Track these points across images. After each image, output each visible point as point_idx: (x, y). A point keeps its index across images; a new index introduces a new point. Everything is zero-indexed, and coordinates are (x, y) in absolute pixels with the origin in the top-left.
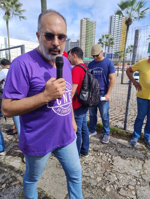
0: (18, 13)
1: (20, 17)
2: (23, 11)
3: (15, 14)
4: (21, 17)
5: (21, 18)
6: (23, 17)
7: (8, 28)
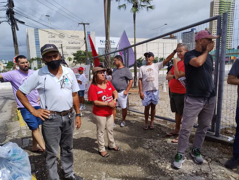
0: (145, 3)
1: (147, 7)
6: (151, 7)
7: (134, 23)
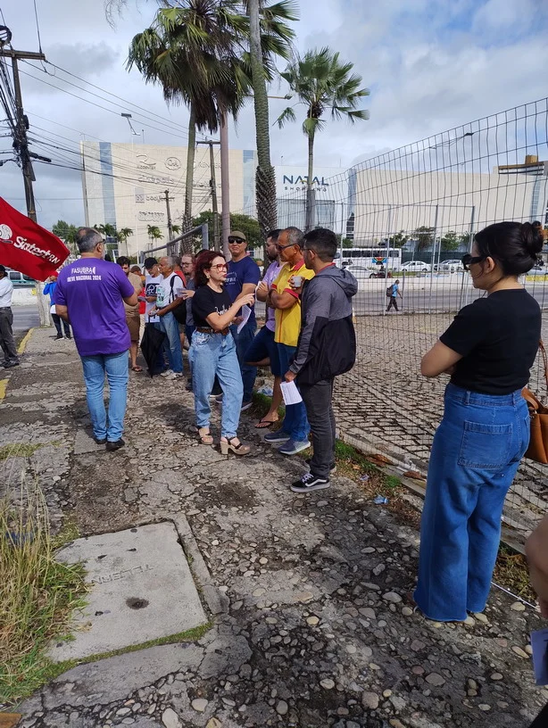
0: (345, 104)
1: (350, 114)
2: (360, 94)
3: (339, 109)
4: (353, 113)
5: (353, 117)
6: (359, 114)
